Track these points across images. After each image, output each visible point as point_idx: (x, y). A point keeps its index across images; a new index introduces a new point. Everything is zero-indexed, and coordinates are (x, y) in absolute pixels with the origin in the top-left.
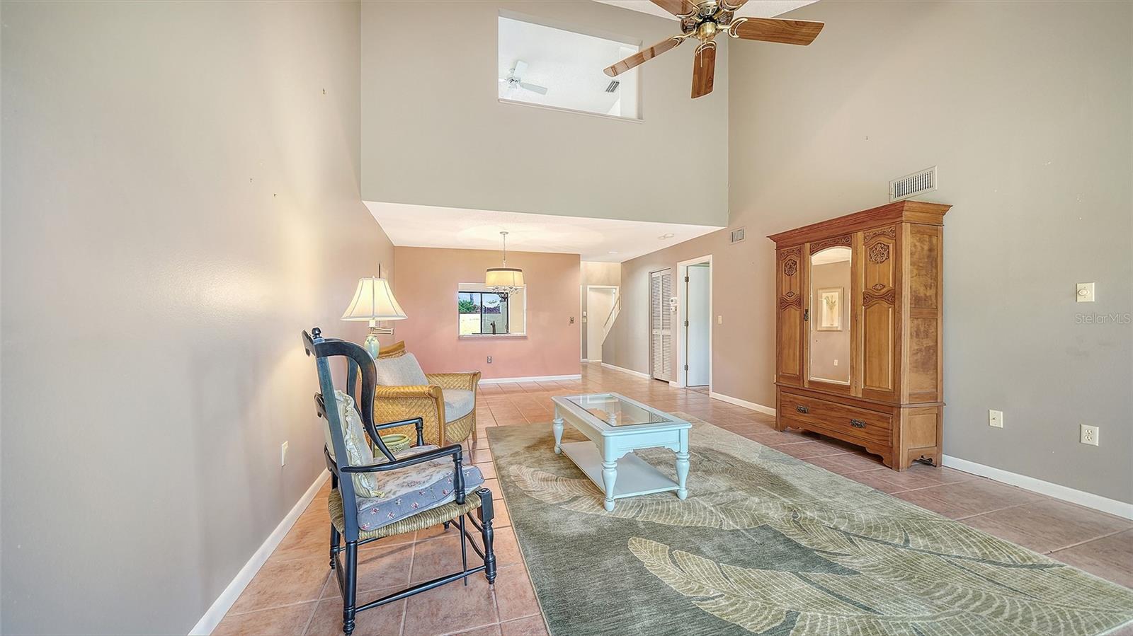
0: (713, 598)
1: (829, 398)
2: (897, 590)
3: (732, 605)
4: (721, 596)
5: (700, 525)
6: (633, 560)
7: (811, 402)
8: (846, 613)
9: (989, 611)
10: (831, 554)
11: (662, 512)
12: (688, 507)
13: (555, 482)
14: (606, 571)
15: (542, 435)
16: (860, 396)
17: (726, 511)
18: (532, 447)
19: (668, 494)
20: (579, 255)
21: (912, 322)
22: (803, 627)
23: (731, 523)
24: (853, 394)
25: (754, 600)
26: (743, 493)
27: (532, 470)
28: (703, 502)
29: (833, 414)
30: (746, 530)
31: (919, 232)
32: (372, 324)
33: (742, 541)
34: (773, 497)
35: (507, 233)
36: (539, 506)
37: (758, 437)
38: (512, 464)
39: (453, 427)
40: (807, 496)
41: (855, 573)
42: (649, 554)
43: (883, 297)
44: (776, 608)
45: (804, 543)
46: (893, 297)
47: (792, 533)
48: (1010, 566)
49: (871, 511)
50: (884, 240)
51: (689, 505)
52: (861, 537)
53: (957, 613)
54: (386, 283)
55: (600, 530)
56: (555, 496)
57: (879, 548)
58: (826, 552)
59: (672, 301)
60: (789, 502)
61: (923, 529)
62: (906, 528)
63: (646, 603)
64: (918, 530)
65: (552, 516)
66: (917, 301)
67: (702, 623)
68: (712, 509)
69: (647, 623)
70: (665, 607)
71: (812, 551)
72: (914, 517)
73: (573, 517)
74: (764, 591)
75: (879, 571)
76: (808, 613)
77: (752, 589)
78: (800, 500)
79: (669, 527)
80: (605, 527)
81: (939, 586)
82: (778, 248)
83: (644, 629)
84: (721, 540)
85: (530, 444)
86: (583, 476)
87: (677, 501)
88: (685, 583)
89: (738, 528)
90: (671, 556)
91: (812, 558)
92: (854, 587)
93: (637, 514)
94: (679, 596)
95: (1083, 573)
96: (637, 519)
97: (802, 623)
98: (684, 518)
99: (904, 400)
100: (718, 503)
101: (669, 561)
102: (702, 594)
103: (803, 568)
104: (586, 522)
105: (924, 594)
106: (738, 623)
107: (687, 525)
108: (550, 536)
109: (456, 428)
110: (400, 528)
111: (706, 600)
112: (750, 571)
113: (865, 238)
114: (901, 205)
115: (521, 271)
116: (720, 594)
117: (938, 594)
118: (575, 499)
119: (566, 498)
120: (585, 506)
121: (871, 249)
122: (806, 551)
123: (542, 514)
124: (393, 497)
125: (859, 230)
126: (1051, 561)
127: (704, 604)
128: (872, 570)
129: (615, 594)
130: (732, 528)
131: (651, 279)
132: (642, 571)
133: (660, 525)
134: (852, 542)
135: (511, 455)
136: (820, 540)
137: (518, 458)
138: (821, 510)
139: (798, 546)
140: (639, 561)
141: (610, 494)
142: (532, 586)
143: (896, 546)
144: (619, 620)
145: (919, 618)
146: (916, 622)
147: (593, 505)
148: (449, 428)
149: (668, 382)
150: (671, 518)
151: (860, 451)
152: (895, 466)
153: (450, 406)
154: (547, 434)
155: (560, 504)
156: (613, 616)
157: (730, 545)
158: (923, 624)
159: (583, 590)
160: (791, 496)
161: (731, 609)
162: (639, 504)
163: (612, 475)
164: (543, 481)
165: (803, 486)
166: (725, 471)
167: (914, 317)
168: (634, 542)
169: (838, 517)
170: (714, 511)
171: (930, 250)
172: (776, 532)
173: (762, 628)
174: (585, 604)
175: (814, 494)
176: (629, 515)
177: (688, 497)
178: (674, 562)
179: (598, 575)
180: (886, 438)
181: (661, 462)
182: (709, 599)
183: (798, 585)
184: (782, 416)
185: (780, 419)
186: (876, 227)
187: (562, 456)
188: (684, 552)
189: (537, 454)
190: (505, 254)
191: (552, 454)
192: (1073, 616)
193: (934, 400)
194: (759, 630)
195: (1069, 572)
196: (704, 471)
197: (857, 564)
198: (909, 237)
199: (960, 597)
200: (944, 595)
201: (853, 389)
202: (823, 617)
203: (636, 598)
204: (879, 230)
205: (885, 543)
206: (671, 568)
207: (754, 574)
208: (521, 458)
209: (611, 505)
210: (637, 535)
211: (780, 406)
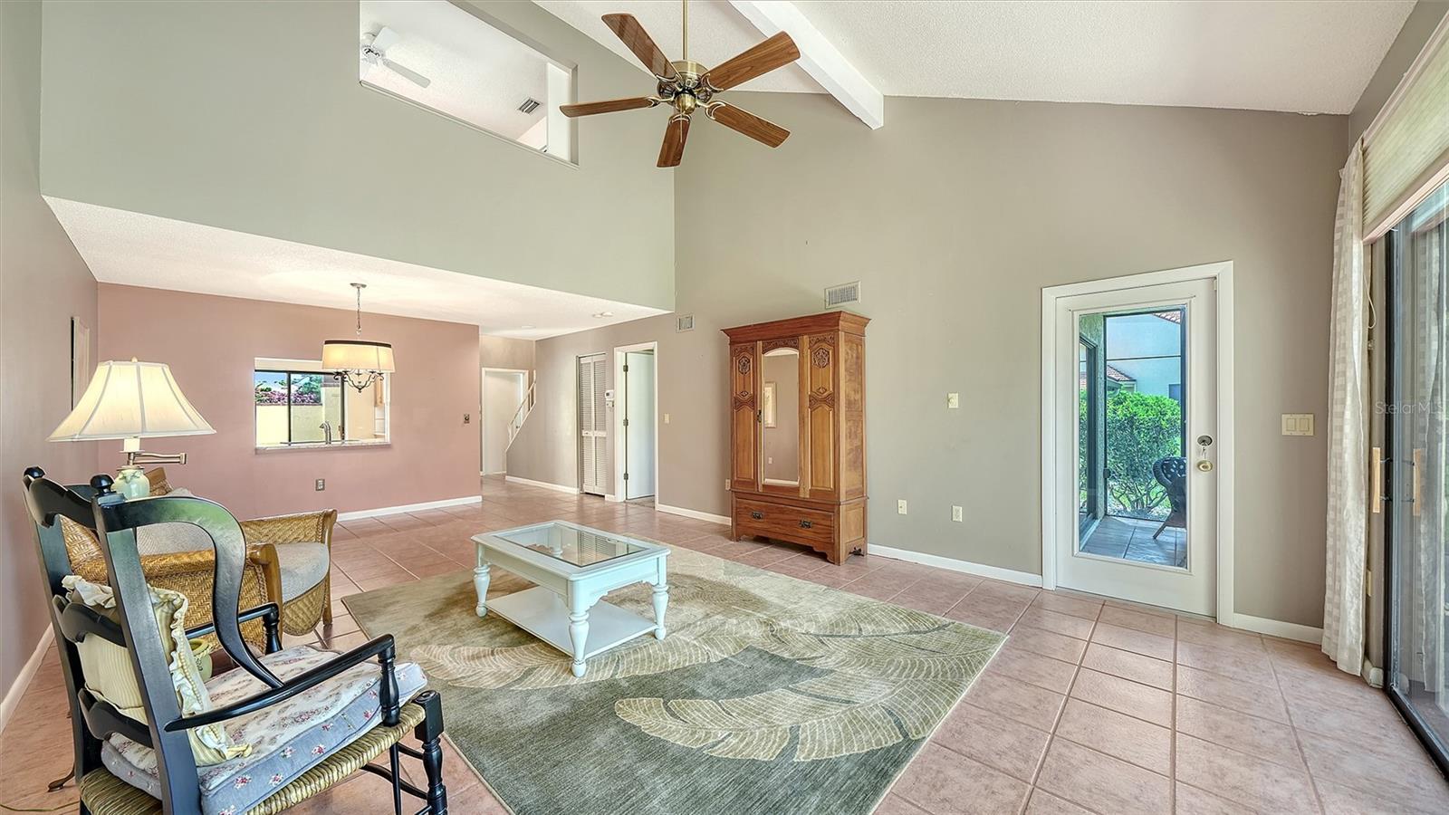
0: (723, 741)
1: (781, 501)
2: (864, 677)
3: (741, 741)
4: (729, 735)
5: (687, 664)
6: (627, 728)
7: (765, 506)
8: (835, 711)
9: (923, 675)
10: (809, 659)
11: (643, 660)
12: (670, 647)
13: (492, 658)
14: (598, 753)
15: (449, 593)
16: (808, 497)
17: (709, 641)
18: (437, 615)
19: (644, 638)
20: (478, 326)
21: (847, 423)
22: (806, 738)
23: (717, 653)
24: (802, 496)
25: (759, 728)
26: (719, 617)
27: (449, 647)
28: (683, 637)
29: (786, 517)
30: (734, 656)
31: (850, 341)
32: (132, 445)
33: (733, 669)
34: (748, 615)
35: (364, 286)
36: (478, 696)
37: (717, 551)
38: (412, 646)
39: (295, 608)
40: (777, 606)
41: (832, 671)
42: (642, 715)
43: (824, 400)
44: (780, 729)
45: (786, 655)
46: (832, 400)
47: (774, 648)
48: (926, 632)
49: (828, 608)
50: (825, 346)
51: (669, 644)
52: (828, 636)
53: (906, 682)
54: (167, 370)
55: (575, 703)
56: (499, 676)
57: (843, 642)
58: (805, 659)
59: (608, 394)
60: (763, 616)
61: (868, 616)
62: (857, 619)
63: (657, 772)
64: (865, 618)
65: (503, 705)
66: (849, 404)
67: (719, 771)
68: (695, 642)
69: (664, 794)
70: (678, 768)
71: (793, 661)
72: (861, 607)
73: (534, 698)
74: (766, 716)
75: (847, 664)
76: (807, 724)
77: (755, 717)
78: (771, 612)
79: (656, 676)
80: (581, 699)
81: (890, 663)
82: (732, 343)
83: (663, 803)
84: (712, 674)
85: (431, 610)
86: (531, 638)
87: (656, 643)
88: (691, 734)
89: (726, 656)
90: (668, 709)
91: (795, 668)
92: (834, 685)
93: (615, 670)
94: (689, 751)
95: (966, 625)
96: (617, 677)
97: (804, 735)
98: (670, 661)
99: (843, 498)
100: (699, 634)
101: (667, 715)
102: (711, 741)
103: (792, 680)
104: (553, 699)
105: (881, 675)
106: (752, 757)
107: (674, 668)
108: (509, 733)
109: (299, 609)
110: (294, 794)
111: (717, 745)
112: (748, 699)
113: (810, 342)
114: (837, 315)
115: (389, 346)
116: (728, 733)
117: (890, 671)
118: (529, 672)
119: (516, 675)
120: (546, 677)
121: (814, 353)
122: (789, 663)
123: (487, 707)
124: (273, 748)
125: (806, 334)
126: (948, 621)
127: (716, 750)
128: (844, 665)
129: (620, 776)
130: (720, 659)
131: (579, 366)
132: (641, 737)
133: (646, 677)
134: (823, 643)
135: (406, 633)
136: (796, 648)
137: (418, 635)
138: (791, 618)
139: (783, 660)
140: (635, 727)
141: (580, 656)
142: (504, 808)
143: (854, 637)
144: (633, 805)
145: (883, 697)
146: (882, 701)
147: (556, 674)
148: (287, 611)
149: (603, 496)
150: (656, 665)
151: (808, 551)
152: (836, 561)
153: (289, 572)
154: (455, 591)
155: (509, 685)
156: (624, 803)
157: (723, 678)
158: (887, 701)
159: (578, 785)
160: (763, 610)
161: (742, 745)
162: (614, 657)
163: (582, 630)
164: (473, 659)
165: (770, 596)
166: (695, 596)
167: (848, 420)
168: (621, 706)
169: (807, 622)
170: (697, 644)
171: (857, 358)
172: (760, 651)
173: (774, 753)
174: (585, 803)
175: (782, 603)
176: (605, 675)
177: (667, 635)
178: (673, 715)
179: (591, 761)
180: (829, 536)
181: (624, 600)
182: (719, 742)
183: (792, 699)
184: (738, 525)
185: (736, 529)
186: (819, 332)
187: (491, 618)
188: (680, 700)
189: (449, 623)
190: (359, 317)
191: (474, 619)
192: (967, 661)
193: (860, 493)
194: (771, 757)
195: (957, 627)
196: (674, 601)
197: (830, 663)
198: (844, 344)
199: (904, 668)
200: (894, 671)
201: (802, 490)
202: (818, 723)
203: (644, 771)
204: (820, 336)
205: (846, 636)
206: (671, 723)
207: (753, 700)
208: (426, 633)
209: (580, 669)
210: (623, 697)
211: (736, 515)
